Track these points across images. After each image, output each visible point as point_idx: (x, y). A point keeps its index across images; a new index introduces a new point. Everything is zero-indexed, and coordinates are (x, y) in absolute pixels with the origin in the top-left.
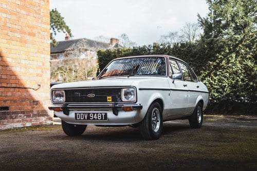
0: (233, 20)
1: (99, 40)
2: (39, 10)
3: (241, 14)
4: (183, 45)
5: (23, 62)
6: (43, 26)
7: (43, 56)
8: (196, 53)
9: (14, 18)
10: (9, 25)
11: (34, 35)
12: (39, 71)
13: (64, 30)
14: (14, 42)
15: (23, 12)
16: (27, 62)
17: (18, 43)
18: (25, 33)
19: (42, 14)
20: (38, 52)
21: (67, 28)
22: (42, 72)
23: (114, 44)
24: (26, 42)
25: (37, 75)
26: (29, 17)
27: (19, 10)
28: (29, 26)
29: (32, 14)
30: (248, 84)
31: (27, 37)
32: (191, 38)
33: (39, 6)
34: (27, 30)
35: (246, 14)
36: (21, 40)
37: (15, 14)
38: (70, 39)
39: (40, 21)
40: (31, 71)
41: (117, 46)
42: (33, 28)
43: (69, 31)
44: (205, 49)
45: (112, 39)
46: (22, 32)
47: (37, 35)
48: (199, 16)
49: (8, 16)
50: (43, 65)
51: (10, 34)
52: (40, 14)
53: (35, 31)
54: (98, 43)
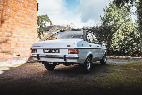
0: (114, 18)
1: (63, 26)
2: (33, 15)
3: (117, 16)
4: (93, 28)
5: (26, 36)
6: (35, 21)
7: (34, 33)
8: (98, 31)
9: (22, 18)
10: (20, 21)
11: (31, 25)
12: (33, 40)
13: (49, 22)
14: (22, 28)
15: (26, 16)
16: (28, 36)
17: (24, 29)
18: (27, 24)
19: (34, 16)
20: (33, 32)
21: (50, 21)
22: (34, 40)
23: (68, 27)
24: (27, 28)
25: (32, 41)
26: (28, 18)
27: (24, 15)
28: (28, 21)
29: (30, 17)
30: (119, 44)
31: (28, 26)
32: (98, 24)
33: (33, 13)
34: (28, 23)
35: (119, 15)
36: (25, 27)
37: (23, 17)
38: (52, 25)
39: (33, 19)
40: (30, 40)
41: (69, 28)
42: (30, 22)
43: (51, 22)
44: (102, 30)
45: (67, 25)
46: (26, 24)
47: (32, 25)
48: (100, 16)
49: (20, 18)
50: (35, 37)
51: (21, 25)
52: (33, 16)
53: (31, 23)
54: (62, 27)
